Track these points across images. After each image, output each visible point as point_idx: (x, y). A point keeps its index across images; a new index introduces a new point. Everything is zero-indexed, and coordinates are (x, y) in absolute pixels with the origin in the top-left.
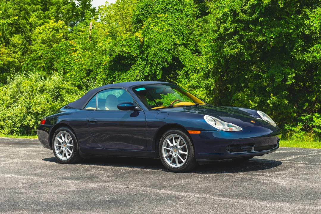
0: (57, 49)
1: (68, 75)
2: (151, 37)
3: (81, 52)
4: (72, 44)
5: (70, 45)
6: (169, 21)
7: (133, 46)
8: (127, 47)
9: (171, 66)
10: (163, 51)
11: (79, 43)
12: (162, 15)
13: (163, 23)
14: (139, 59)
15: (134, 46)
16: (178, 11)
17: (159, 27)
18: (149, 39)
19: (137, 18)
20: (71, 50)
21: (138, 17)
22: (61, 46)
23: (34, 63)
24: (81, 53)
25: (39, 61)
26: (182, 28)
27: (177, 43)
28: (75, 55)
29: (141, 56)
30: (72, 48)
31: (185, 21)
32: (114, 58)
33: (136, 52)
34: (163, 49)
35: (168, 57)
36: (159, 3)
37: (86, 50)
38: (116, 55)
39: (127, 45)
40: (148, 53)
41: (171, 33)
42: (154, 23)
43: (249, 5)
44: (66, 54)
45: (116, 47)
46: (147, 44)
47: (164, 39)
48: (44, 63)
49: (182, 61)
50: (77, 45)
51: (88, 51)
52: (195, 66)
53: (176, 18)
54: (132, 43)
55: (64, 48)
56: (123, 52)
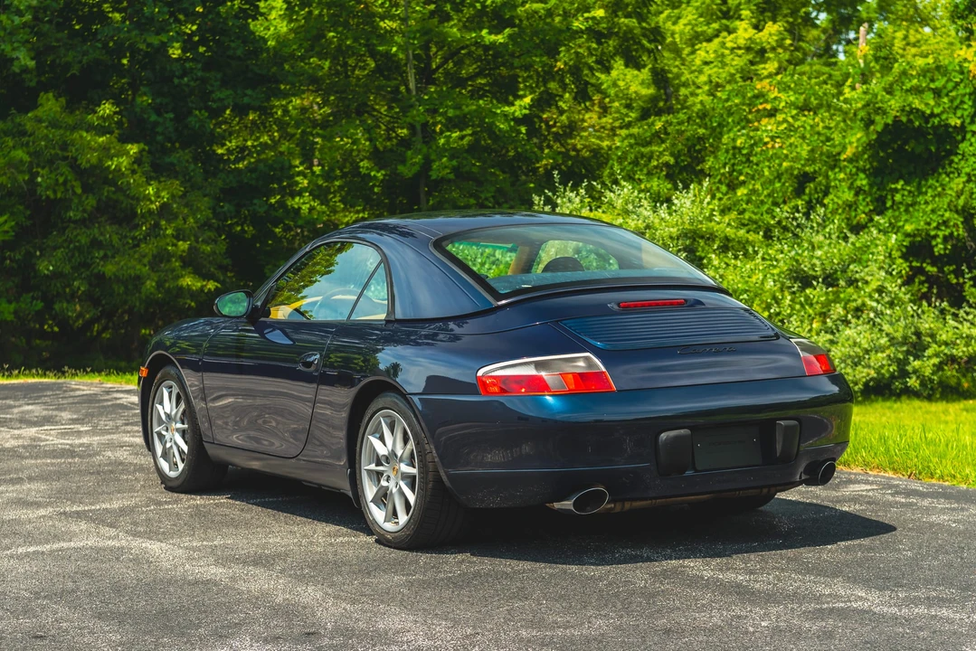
0: (713, 109)
1: (741, 192)
3: (792, 117)
4: (765, 90)
5: (756, 97)
7: (951, 91)
8: (928, 96)
11: (785, 88)
14: (968, 136)
15: (953, 94)
20: (758, 111)
22: (727, 100)
23: (643, 156)
24: (790, 120)
25: (656, 148)
28: (768, 126)
30: (761, 104)
32: (877, 132)
33: (959, 113)
37: (809, 111)
39: (930, 89)
44: (743, 124)
45: (888, 96)
48: (672, 154)
50: (779, 95)
51: (815, 113)
54: (947, 81)
55: (736, 105)
56: (911, 112)
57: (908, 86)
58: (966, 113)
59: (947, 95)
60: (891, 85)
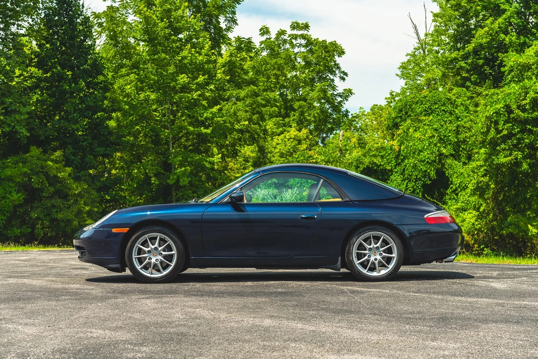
2: (410, 145)
4: (312, 154)
5: (309, 157)
6: (434, 126)
8: (379, 158)
9: (434, 182)
10: (425, 162)
11: (320, 154)
12: (424, 118)
13: (426, 128)
14: (394, 173)
15: (388, 157)
16: (446, 112)
17: (420, 132)
18: (407, 147)
19: (393, 122)
21: (394, 120)
22: (298, 158)
26: (450, 134)
27: (443, 153)
29: (396, 170)
30: (311, 160)
31: (455, 125)
33: (390, 165)
34: (425, 160)
35: (431, 171)
36: (422, 103)
38: (364, 168)
39: (379, 155)
40: (406, 166)
41: (435, 140)
42: (414, 128)
43: (528, 99)
45: (364, 158)
46: (404, 154)
47: (426, 147)
49: (449, 176)
50: (318, 156)
52: (466, 183)
53: (443, 121)
54: (386, 153)
55: (302, 160)
56: (372, 164)
57: (372, 154)
58: (393, 165)
59: (386, 158)
60: (365, 153)
